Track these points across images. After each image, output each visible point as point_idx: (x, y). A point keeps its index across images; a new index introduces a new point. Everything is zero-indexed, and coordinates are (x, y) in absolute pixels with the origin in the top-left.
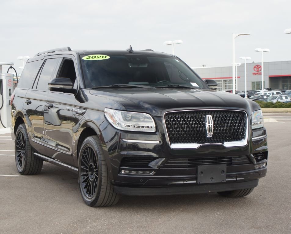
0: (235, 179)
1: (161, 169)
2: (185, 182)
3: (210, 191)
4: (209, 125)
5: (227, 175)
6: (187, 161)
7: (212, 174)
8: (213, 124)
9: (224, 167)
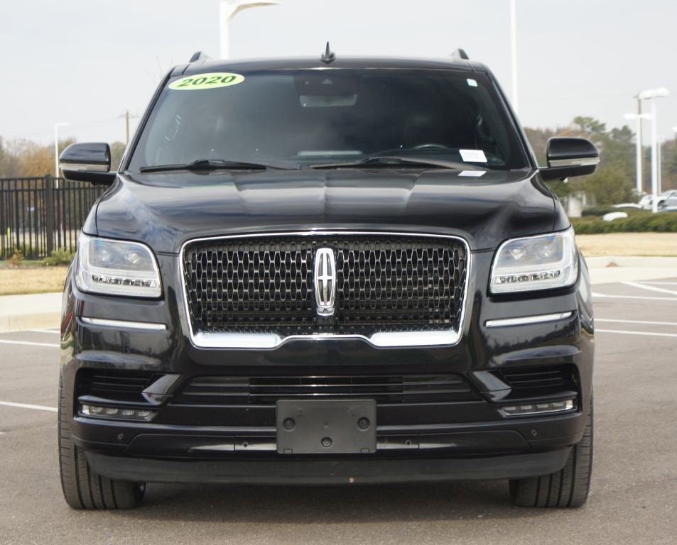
0: (415, 446)
1: (169, 405)
2: (240, 447)
3: (352, 480)
4: (321, 278)
5: (379, 432)
6: (247, 385)
7: (326, 427)
8: (334, 278)
9: (369, 407)
